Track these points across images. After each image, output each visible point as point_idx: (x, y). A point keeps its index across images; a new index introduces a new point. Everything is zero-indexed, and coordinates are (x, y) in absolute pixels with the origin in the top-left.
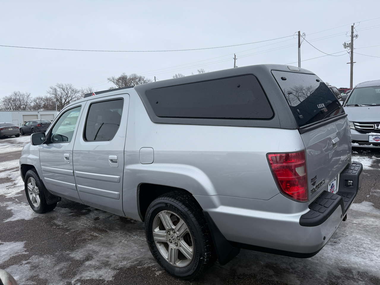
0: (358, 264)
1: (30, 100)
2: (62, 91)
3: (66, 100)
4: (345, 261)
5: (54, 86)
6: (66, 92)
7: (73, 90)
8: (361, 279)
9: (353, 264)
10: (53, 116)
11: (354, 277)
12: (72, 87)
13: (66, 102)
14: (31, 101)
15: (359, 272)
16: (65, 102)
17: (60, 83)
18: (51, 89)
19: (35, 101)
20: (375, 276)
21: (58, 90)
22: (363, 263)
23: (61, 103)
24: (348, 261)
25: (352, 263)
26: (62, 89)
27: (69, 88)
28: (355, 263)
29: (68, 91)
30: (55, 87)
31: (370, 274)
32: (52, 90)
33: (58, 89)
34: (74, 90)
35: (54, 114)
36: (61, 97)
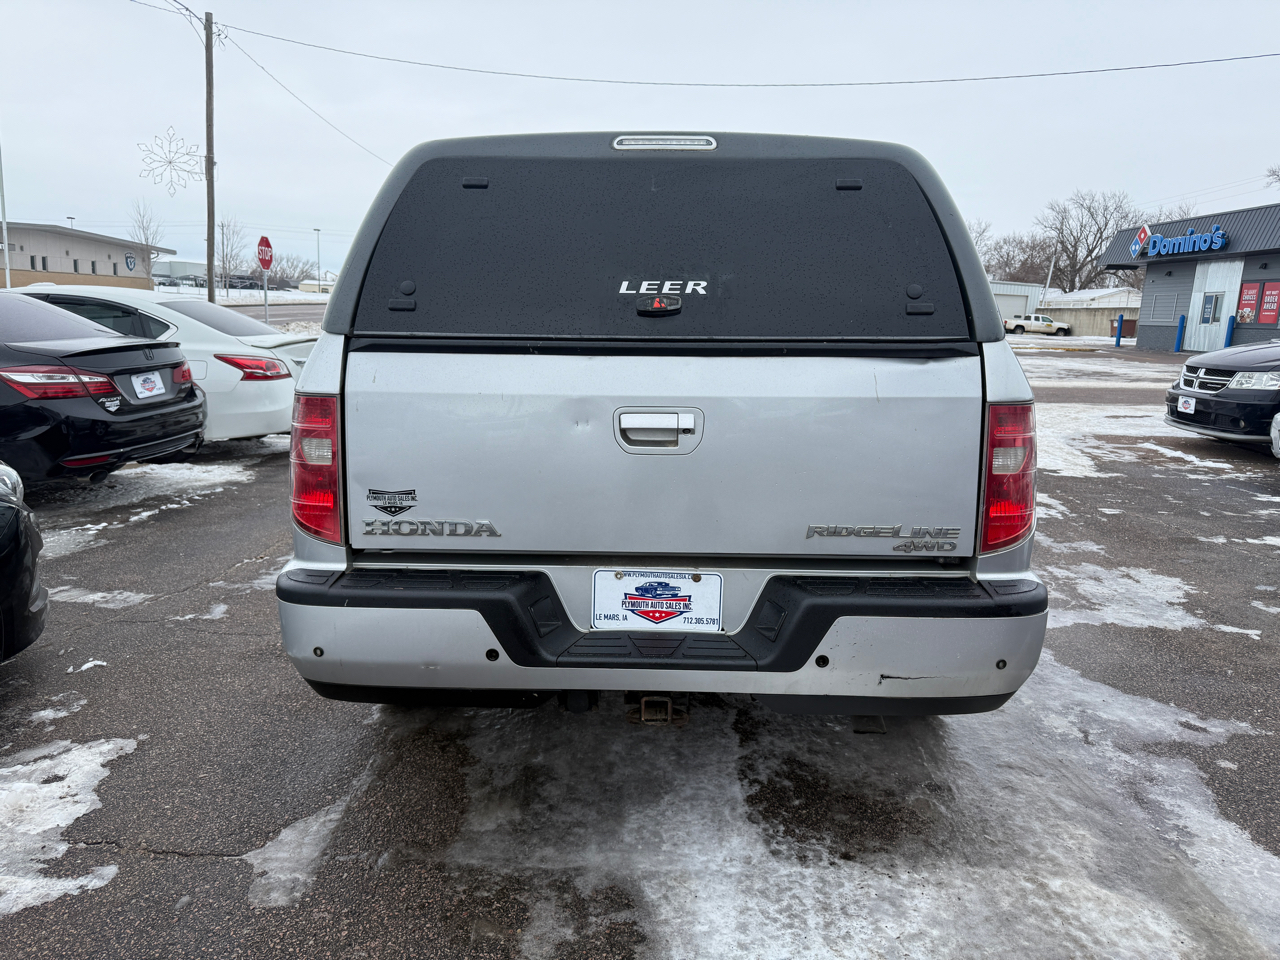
1: (985, 245)
2: (1086, 219)
3: (1090, 252)
5: (1063, 201)
6: (1101, 220)
7: (1127, 216)
10: (1023, 300)
12: (1127, 203)
13: (1089, 258)
14: (985, 249)
16: (1087, 257)
17: (1084, 191)
18: (1050, 211)
19: (998, 247)
21: (1072, 213)
23: (1073, 258)
26: (1089, 211)
27: (1111, 209)
29: (1108, 217)
30: (1067, 203)
32: (1054, 213)
33: (1074, 212)
34: (1130, 216)
35: (1030, 295)
36: (1077, 240)
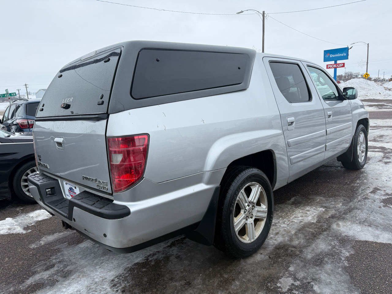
0: (66, 286)
4: (79, 279)
8: (49, 279)
9: (70, 283)
11: (56, 276)
15: (58, 281)
20: (43, 288)
22: (64, 290)
24: (77, 281)
25: (72, 283)
28: (69, 285)
31: (48, 287)
